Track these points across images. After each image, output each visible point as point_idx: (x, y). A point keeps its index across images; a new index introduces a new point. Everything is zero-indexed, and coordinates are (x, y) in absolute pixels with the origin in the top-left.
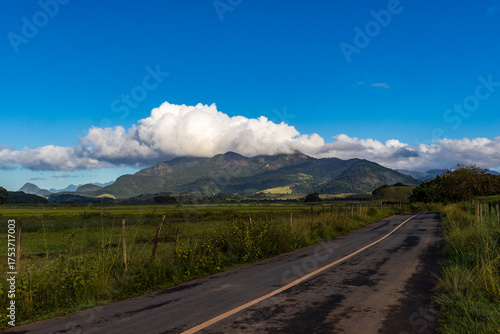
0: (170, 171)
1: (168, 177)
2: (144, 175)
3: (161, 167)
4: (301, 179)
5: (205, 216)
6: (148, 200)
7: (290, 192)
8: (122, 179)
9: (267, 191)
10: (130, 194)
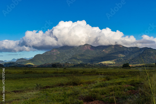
0: (59, 53)
1: (58, 56)
2: (47, 54)
3: (54, 51)
4: (119, 56)
5: (82, 73)
6: (49, 66)
7: (114, 63)
8: (37, 56)
9: (103, 62)
10: (40, 63)
